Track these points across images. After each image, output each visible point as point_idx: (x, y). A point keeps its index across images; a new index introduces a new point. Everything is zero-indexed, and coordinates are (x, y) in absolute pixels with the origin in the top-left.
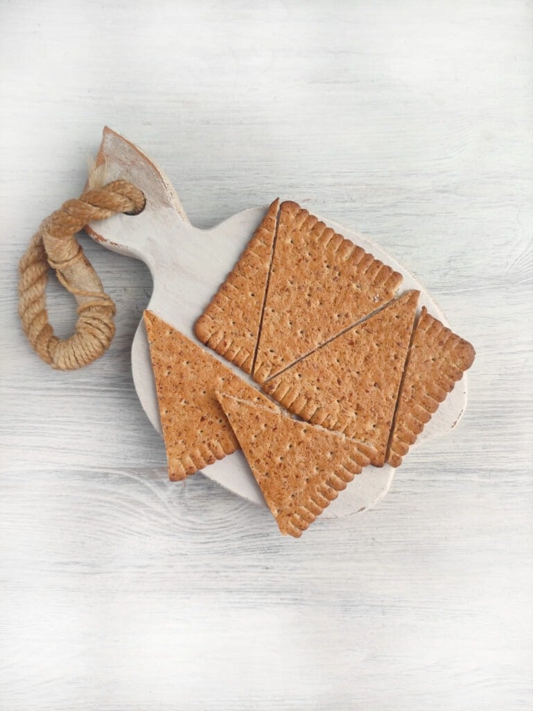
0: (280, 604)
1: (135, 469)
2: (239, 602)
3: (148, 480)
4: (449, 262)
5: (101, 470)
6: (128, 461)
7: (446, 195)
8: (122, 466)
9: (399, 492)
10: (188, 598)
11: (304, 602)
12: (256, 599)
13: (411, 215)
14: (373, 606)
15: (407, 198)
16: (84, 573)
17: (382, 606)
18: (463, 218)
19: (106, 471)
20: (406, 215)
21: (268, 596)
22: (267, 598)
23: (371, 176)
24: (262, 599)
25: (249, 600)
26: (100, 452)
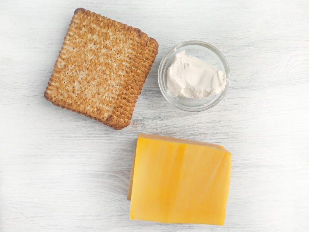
0: (183, 229)
1: (116, 171)
2: (165, 229)
3: (122, 176)
4: (252, 76)
5: (101, 173)
6: (113, 168)
7: (249, 47)
8: (110, 170)
9: (233, 177)
10: (142, 229)
11: (193, 228)
12: (172, 227)
13: (234, 56)
14: (224, 228)
15: (233, 49)
16: (94, 220)
17: (228, 227)
18: (257, 57)
19: (103, 173)
20: (232, 56)
21: (177, 226)
22: (177, 227)
23: (217, 40)
24: (175, 227)
25: (170, 228)
26: (100, 164)
